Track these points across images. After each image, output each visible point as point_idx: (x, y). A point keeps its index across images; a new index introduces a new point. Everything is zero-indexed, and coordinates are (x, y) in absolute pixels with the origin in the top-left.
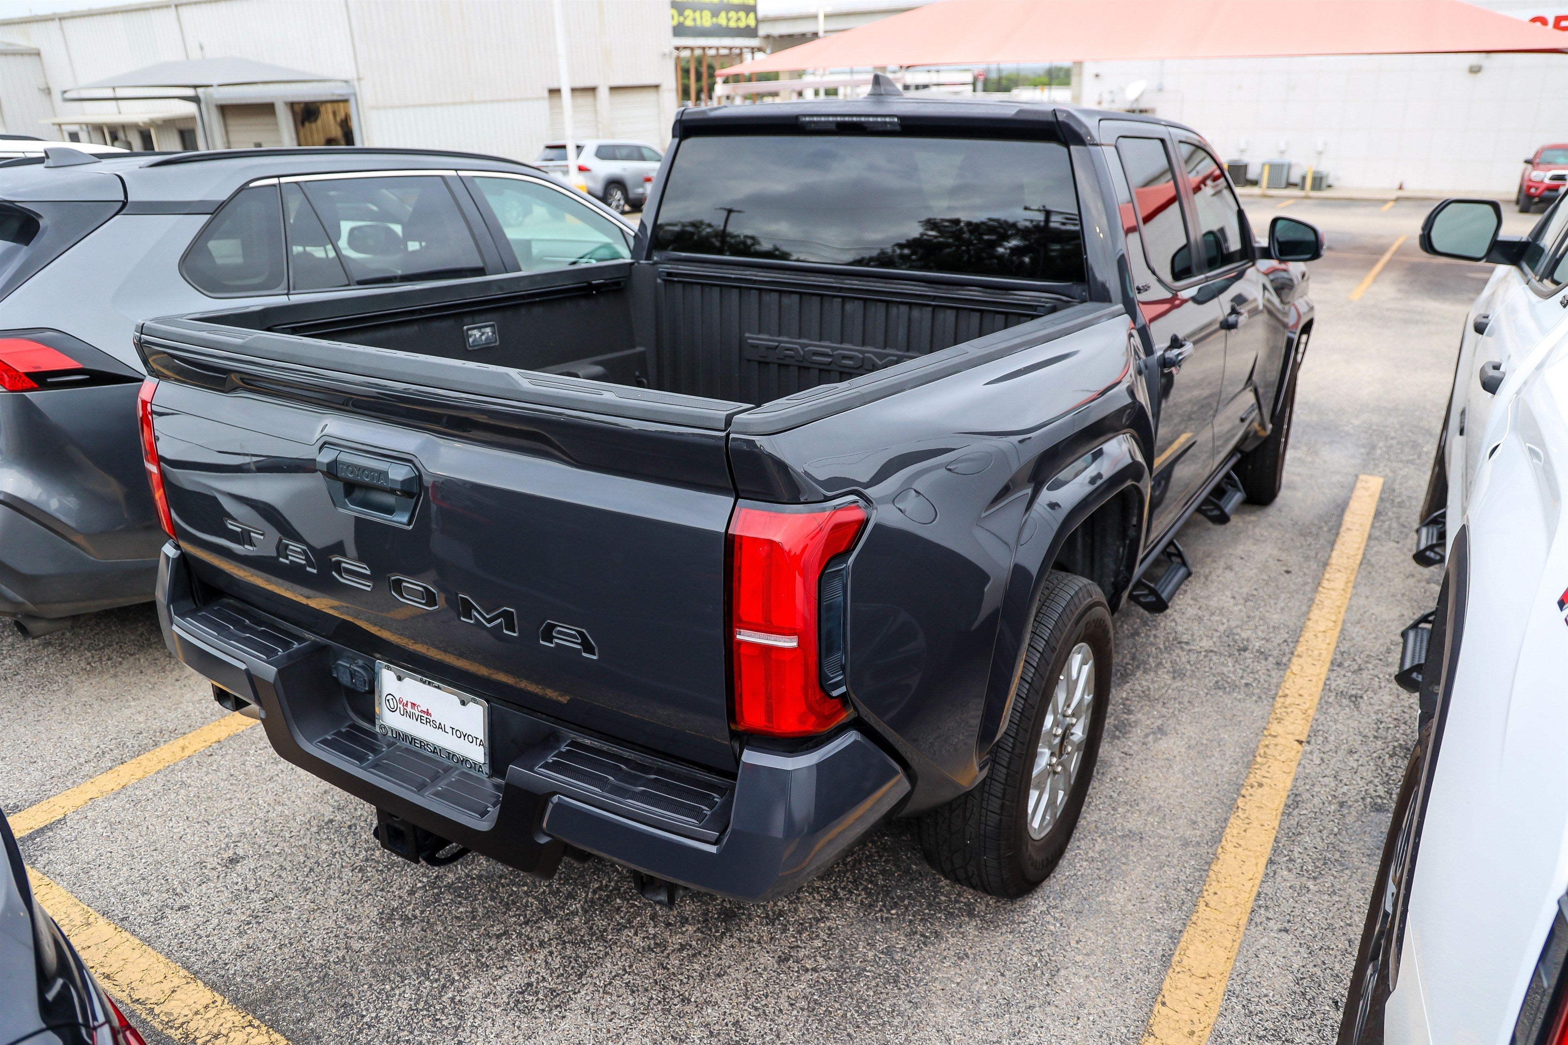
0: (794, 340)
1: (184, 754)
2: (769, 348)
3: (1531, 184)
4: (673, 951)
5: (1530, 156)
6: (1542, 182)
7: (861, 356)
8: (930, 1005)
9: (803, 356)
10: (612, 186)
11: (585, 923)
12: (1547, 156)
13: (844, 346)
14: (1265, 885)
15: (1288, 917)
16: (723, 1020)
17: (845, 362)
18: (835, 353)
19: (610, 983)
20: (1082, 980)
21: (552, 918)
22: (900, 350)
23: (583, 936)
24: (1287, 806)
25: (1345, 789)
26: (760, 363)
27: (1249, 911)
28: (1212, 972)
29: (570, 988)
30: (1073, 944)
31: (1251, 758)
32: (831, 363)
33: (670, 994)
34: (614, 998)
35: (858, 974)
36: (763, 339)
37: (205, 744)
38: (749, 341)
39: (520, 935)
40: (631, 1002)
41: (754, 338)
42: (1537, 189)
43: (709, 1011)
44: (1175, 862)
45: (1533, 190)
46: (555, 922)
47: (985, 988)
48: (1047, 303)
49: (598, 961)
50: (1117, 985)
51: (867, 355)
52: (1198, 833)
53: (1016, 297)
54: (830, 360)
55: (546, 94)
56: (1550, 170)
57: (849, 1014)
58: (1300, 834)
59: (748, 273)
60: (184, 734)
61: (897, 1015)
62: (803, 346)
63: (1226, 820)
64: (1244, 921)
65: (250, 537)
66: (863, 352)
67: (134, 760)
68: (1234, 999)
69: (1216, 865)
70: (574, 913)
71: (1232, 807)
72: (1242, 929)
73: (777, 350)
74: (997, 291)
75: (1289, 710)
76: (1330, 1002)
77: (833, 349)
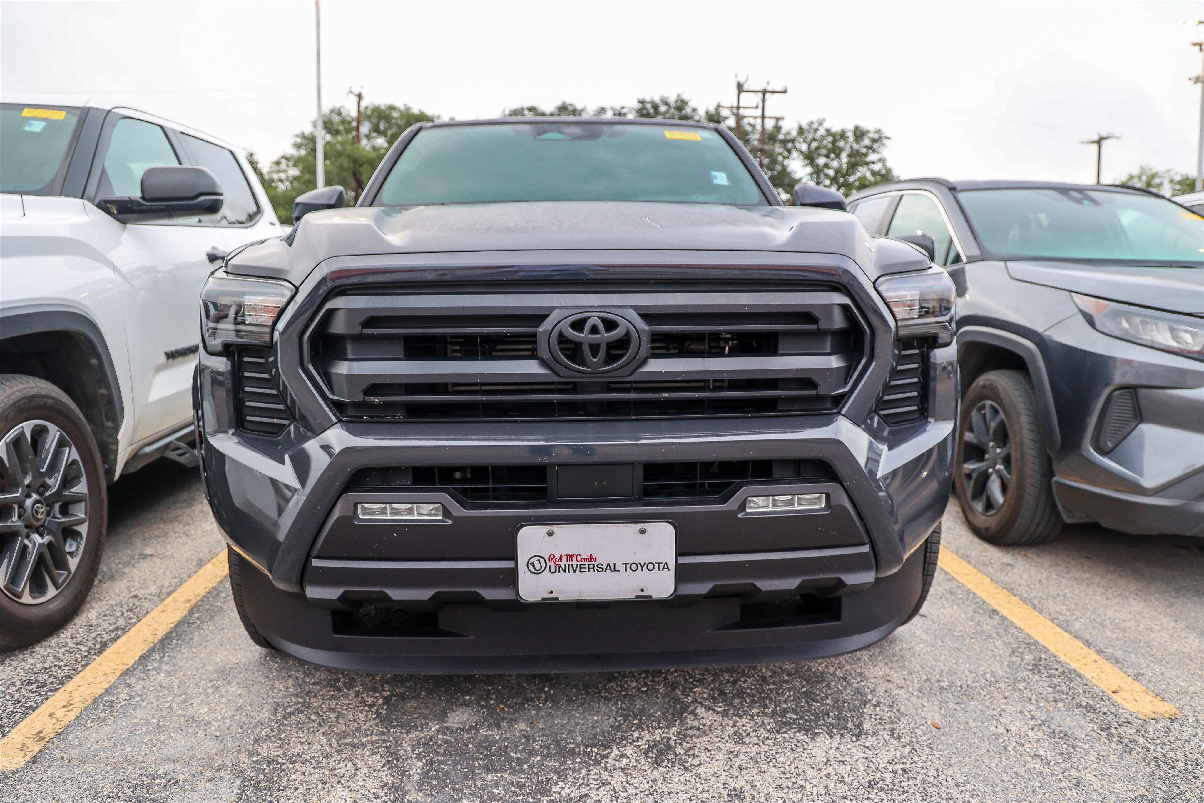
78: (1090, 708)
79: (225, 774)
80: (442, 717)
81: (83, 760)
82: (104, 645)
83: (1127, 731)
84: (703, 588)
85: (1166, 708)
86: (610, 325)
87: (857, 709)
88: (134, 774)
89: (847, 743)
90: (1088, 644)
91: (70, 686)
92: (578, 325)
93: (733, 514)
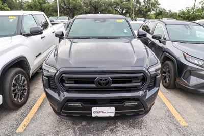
78: (175, 124)
79: (51, 133)
80: (81, 123)
81: (31, 130)
82: (32, 107)
83: (180, 129)
84: (119, 115)
85: (187, 124)
86: (106, 80)
87: (141, 123)
88: (39, 133)
89: (139, 130)
90: (177, 110)
91: (28, 116)
92: (101, 80)
93: (123, 106)
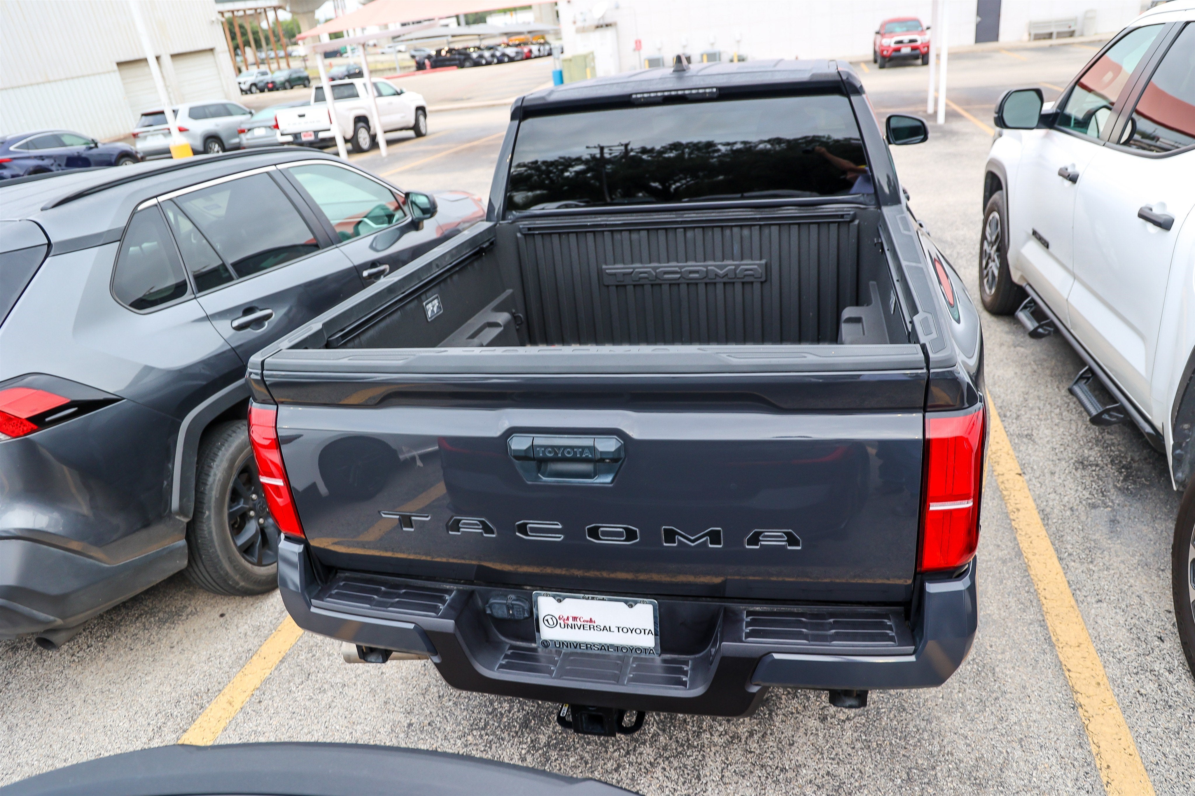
0: (646, 265)
1: (235, 708)
2: (624, 274)
3: (883, 48)
4: (747, 738)
5: (877, 28)
6: (889, 46)
7: (705, 269)
8: (938, 718)
9: (656, 276)
10: (209, 140)
11: (671, 739)
12: (888, 27)
13: (690, 263)
14: (1068, 575)
15: (1095, 592)
16: (818, 774)
17: (692, 275)
18: (683, 270)
19: (723, 776)
20: (1012, 671)
21: (644, 743)
22: (736, 261)
23: (676, 749)
24: (1043, 519)
25: (1066, 499)
26: (617, 286)
27: (1071, 595)
28: (1080, 641)
29: (699, 790)
30: (989, 649)
31: (999, 493)
32: (680, 278)
33: (768, 769)
34: (734, 785)
35: (878, 713)
36: (619, 268)
37: (246, 694)
38: (607, 271)
39: (631, 764)
40: (748, 784)
41: (610, 268)
42: (888, 51)
43: (804, 771)
44: (1007, 575)
45: (885, 53)
46: (648, 746)
47: (960, 695)
48: (849, 211)
49: (701, 763)
50: (1034, 668)
51: (709, 268)
52: (1006, 552)
53: (824, 210)
54: (679, 276)
55: (115, 67)
56: (892, 37)
57: (893, 742)
58: (1062, 536)
59: (599, 219)
60: (220, 691)
61: (923, 731)
62: (655, 268)
63: (1015, 539)
64: (1073, 602)
65: (410, 520)
66: (706, 266)
67: (193, 726)
68: (1104, 654)
69: (1031, 570)
70: (655, 735)
71: (1013, 530)
72: (1076, 607)
73: (633, 275)
74: (809, 208)
75: (998, 454)
76: (1156, 638)
77: (681, 267)
